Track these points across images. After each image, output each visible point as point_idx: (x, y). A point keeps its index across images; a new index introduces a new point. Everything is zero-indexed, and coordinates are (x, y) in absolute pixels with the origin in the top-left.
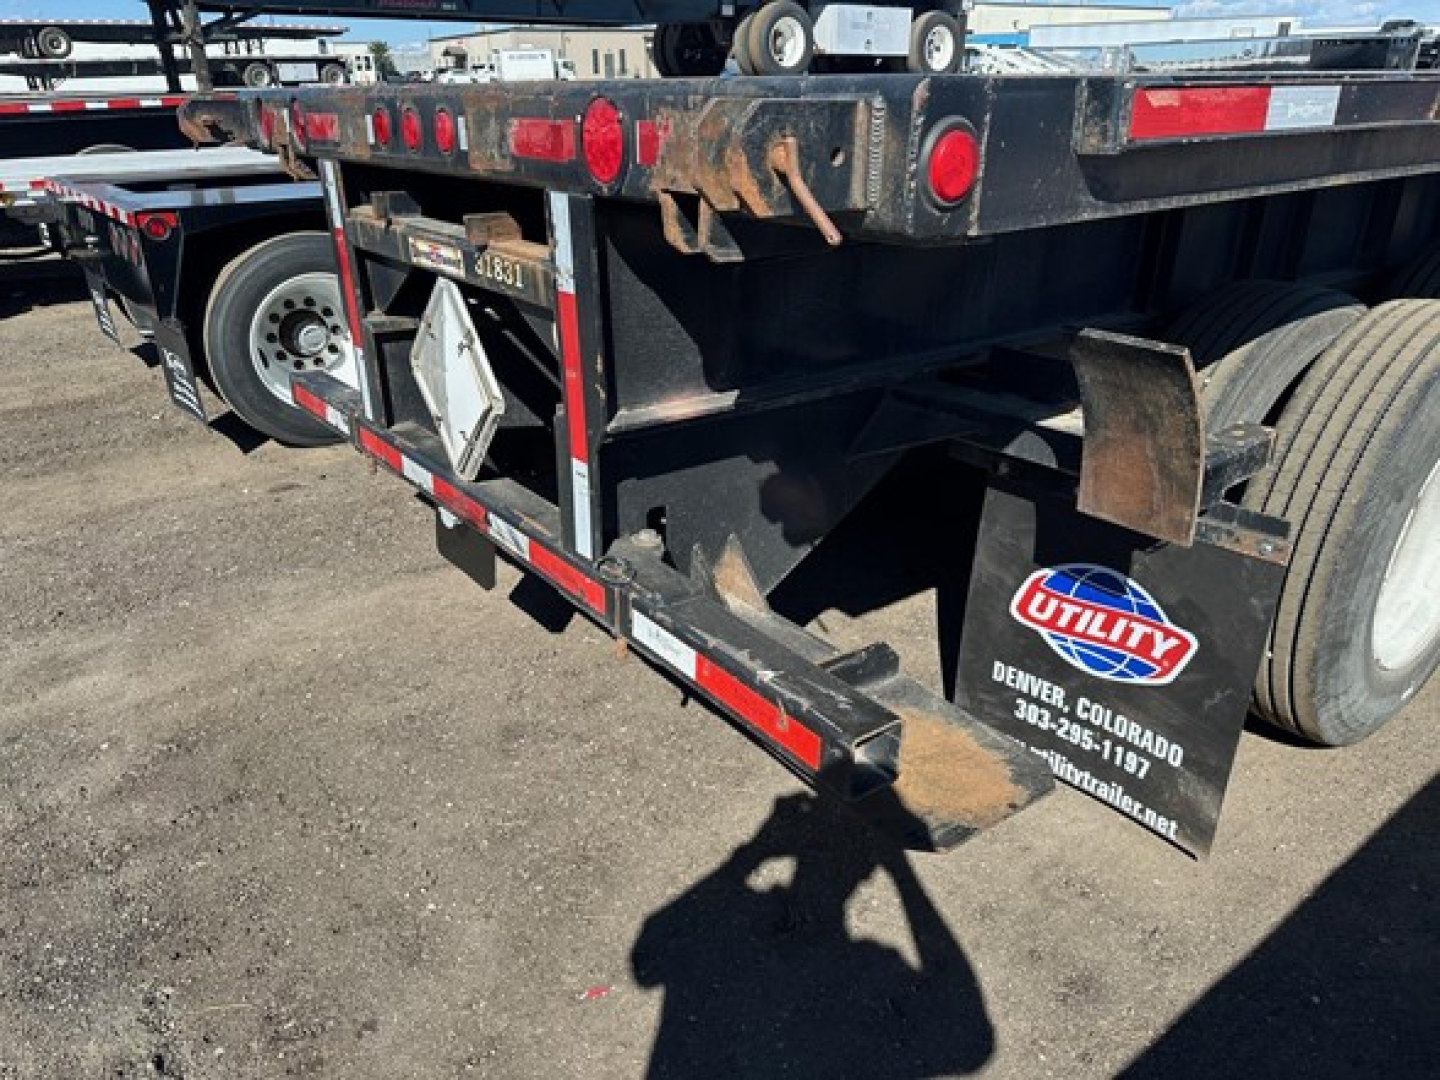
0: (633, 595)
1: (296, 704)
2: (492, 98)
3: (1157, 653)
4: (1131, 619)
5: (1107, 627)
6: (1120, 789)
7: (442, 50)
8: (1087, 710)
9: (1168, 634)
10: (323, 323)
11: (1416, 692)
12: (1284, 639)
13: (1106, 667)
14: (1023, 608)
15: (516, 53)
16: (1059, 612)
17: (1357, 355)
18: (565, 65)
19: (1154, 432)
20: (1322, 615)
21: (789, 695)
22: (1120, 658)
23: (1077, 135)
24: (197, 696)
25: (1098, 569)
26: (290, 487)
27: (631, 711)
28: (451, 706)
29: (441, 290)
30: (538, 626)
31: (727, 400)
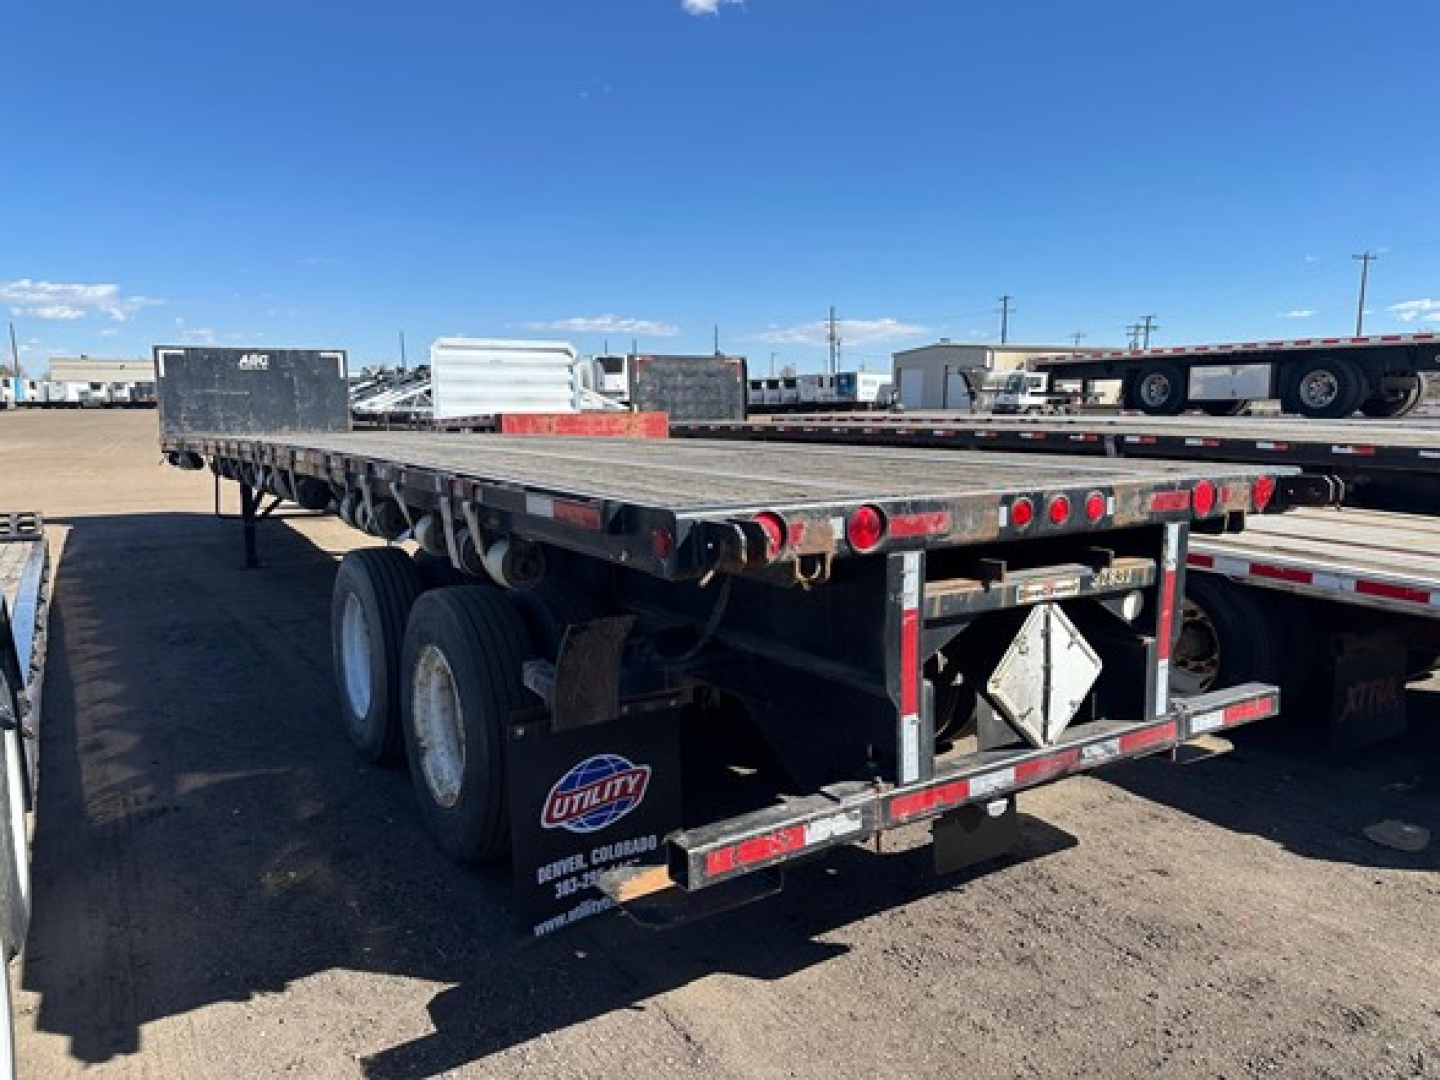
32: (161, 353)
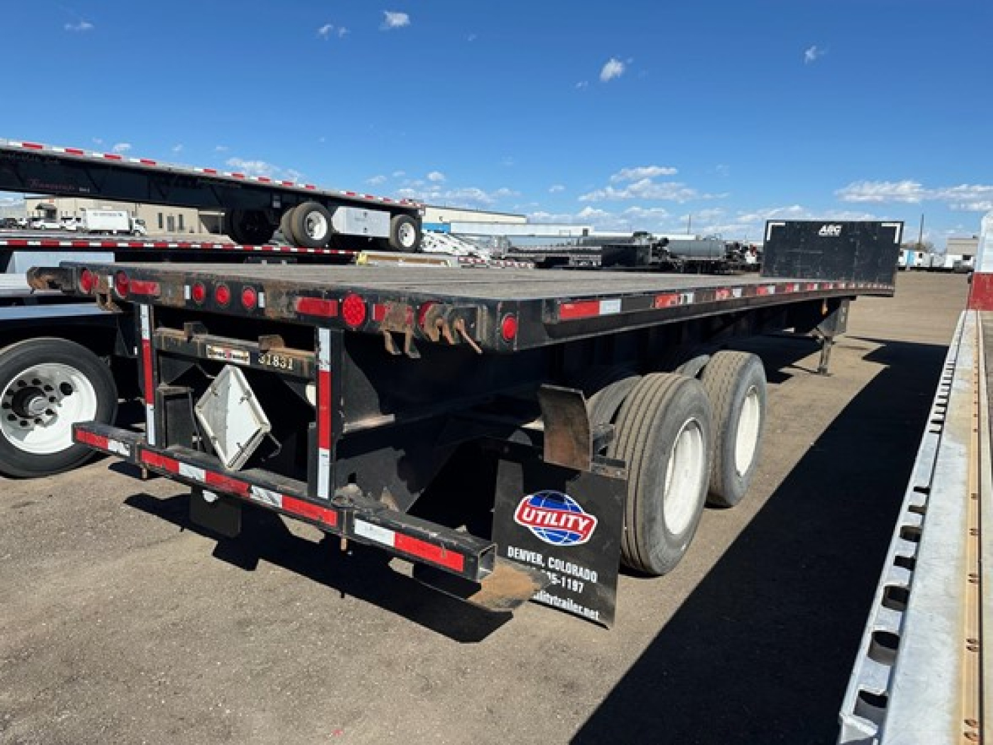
0: (355, 512)
1: (92, 626)
2: (284, 287)
3: (581, 528)
4: (568, 514)
5: (558, 520)
6: (572, 601)
7: (36, 205)
8: (553, 563)
9: (584, 518)
10: (44, 395)
11: (688, 546)
12: (630, 519)
13: (559, 539)
14: (520, 517)
15: (98, 212)
16: (536, 516)
17: (640, 395)
18: (137, 221)
19: (572, 425)
20: (644, 506)
21: (446, 540)
22: (565, 534)
23: (543, 317)
24: (16, 630)
25: (552, 492)
26: (27, 504)
27: (312, 605)
28: (199, 616)
29: (228, 372)
30: (238, 569)
31: (391, 418)
32: (770, 225)
